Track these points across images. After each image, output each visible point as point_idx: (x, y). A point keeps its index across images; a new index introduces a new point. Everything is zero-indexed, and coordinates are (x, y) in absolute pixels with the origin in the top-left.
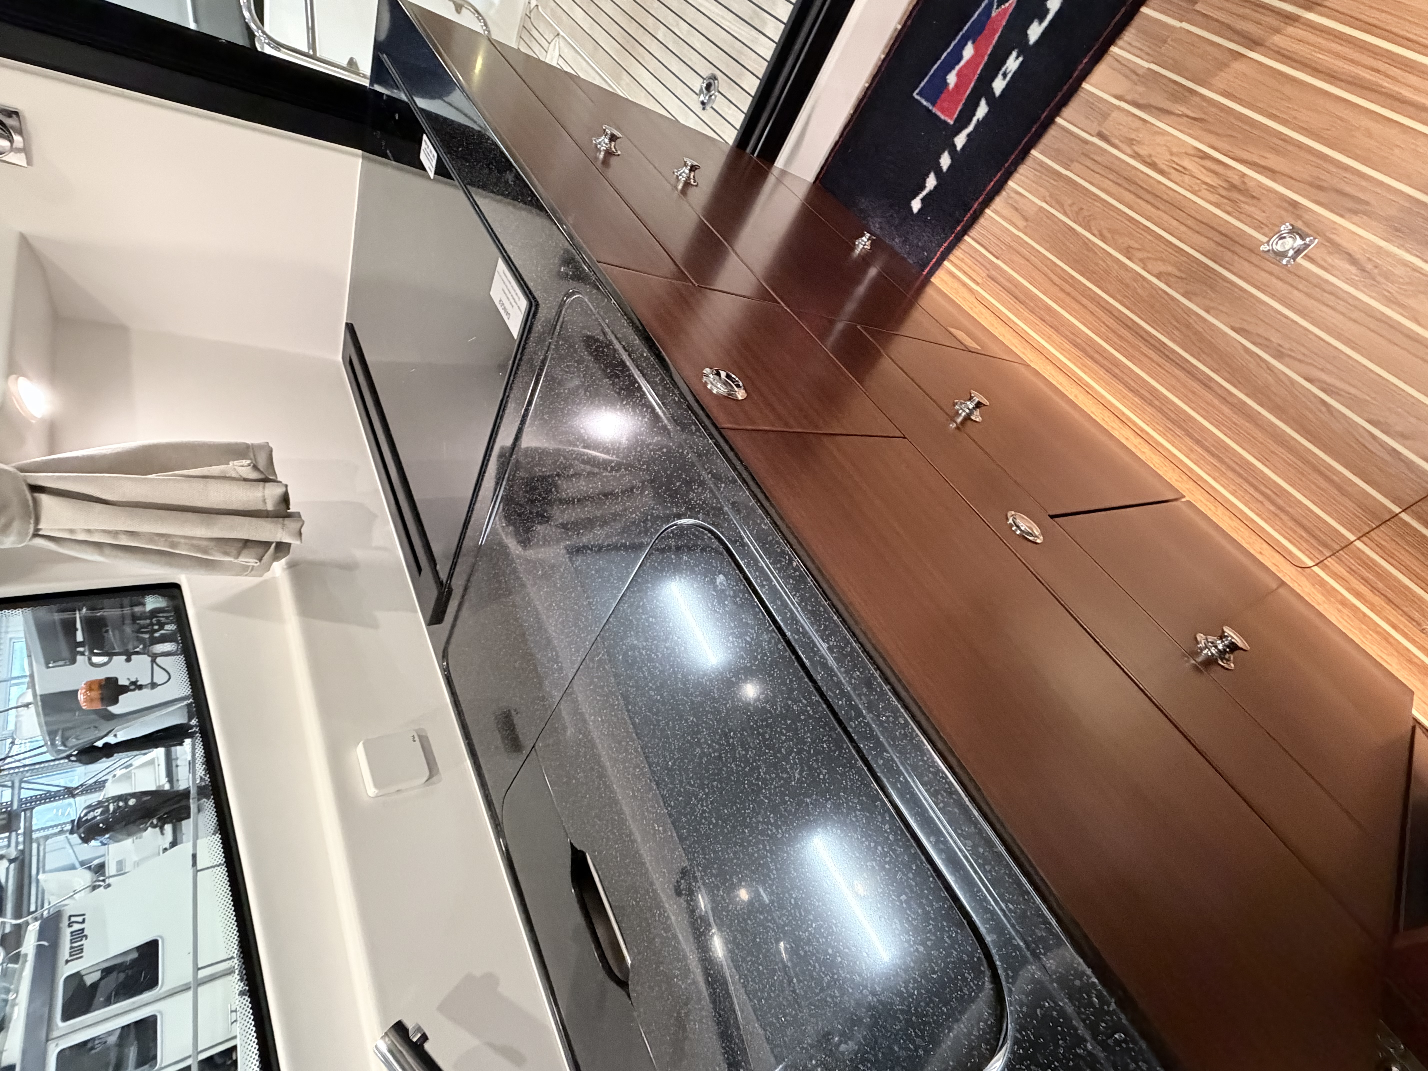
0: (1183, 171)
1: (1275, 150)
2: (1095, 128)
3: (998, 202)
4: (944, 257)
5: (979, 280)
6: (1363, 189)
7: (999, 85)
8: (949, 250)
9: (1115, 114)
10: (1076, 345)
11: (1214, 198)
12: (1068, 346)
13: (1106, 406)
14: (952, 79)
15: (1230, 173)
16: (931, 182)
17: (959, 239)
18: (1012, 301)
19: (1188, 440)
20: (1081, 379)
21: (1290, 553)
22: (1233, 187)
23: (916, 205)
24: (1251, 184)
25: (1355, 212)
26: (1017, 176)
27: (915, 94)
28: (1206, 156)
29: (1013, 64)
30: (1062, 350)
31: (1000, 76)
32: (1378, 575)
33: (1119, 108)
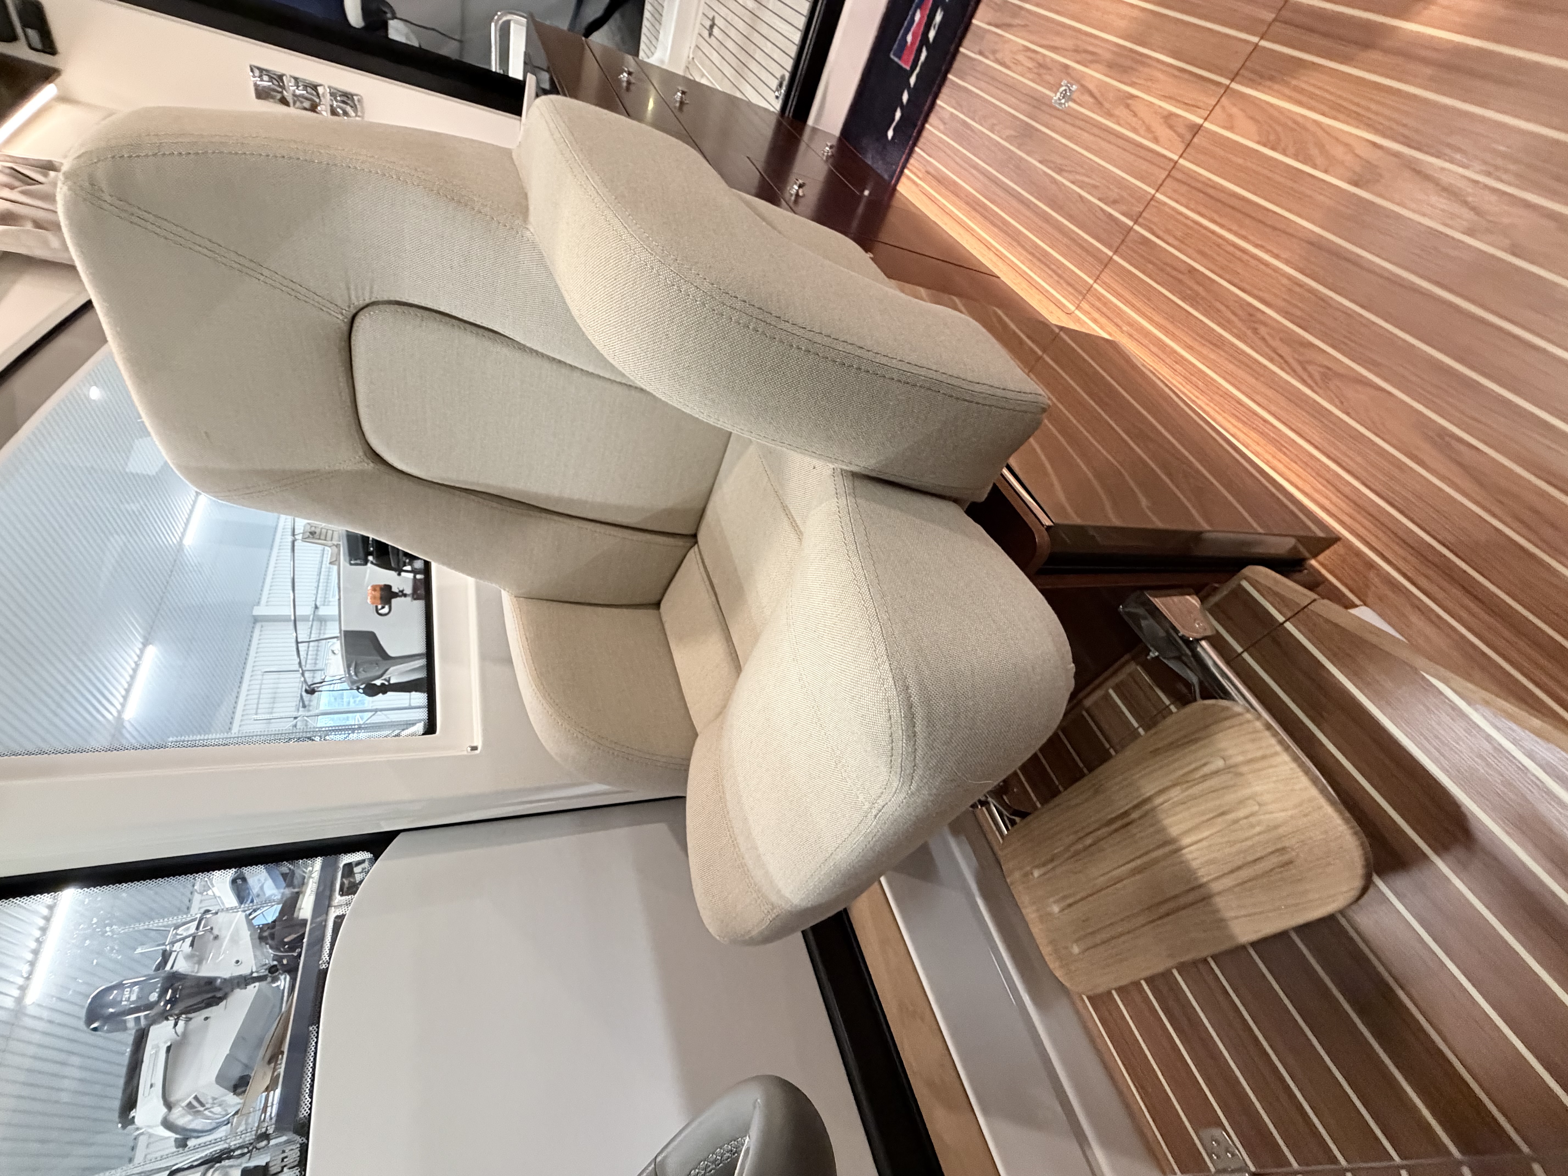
0: (1017, 63)
1: (1058, 34)
2: (977, 48)
3: (933, 118)
4: (904, 167)
5: (921, 176)
6: (1096, 46)
7: (932, 34)
8: (907, 160)
9: (988, 36)
10: (967, 203)
11: (1031, 76)
12: (964, 206)
13: (981, 240)
14: (909, 38)
15: (1039, 57)
16: (898, 115)
17: (911, 151)
18: (935, 183)
19: (1020, 249)
20: (969, 226)
21: (1064, 305)
22: (1040, 65)
23: (890, 134)
24: (1048, 60)
25: (1092, 62)
26: (941, 96)
27: (892, 56)
28: (1028, 49)
29: (938, 18)
30: (959, 209)
31: (932, 28)
32: (1105, 304)
33: (989, 31)
